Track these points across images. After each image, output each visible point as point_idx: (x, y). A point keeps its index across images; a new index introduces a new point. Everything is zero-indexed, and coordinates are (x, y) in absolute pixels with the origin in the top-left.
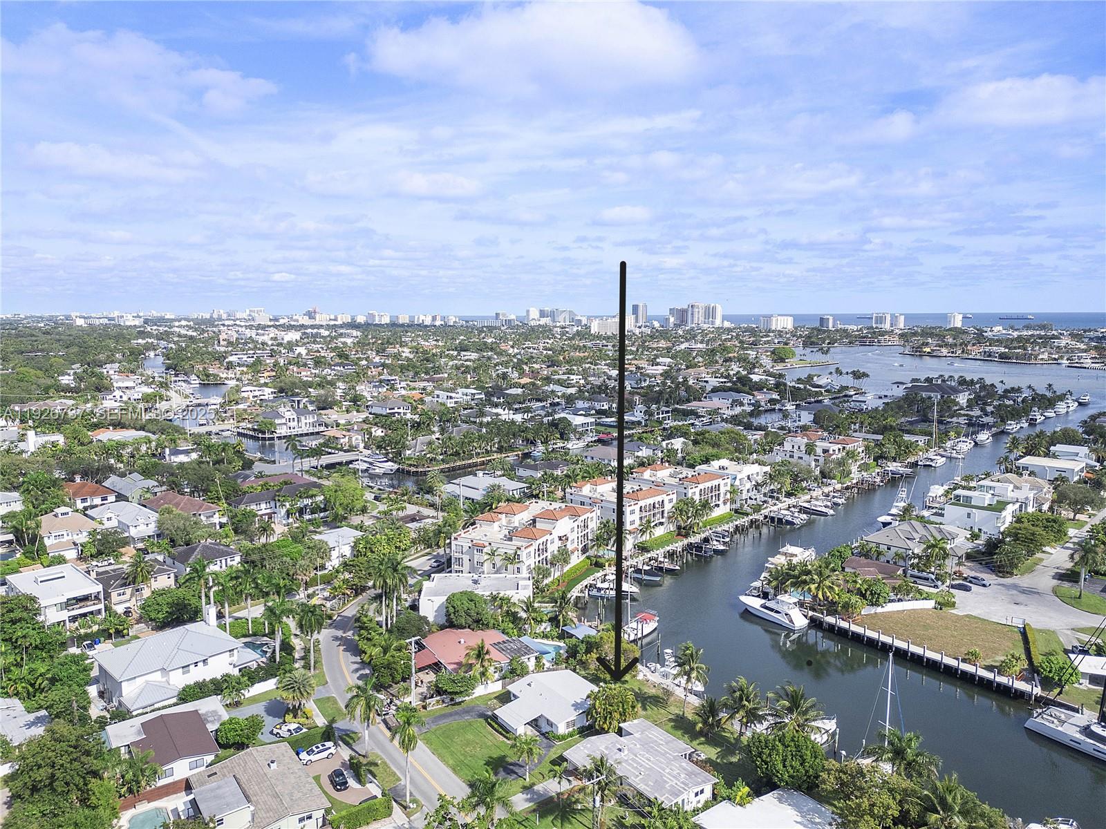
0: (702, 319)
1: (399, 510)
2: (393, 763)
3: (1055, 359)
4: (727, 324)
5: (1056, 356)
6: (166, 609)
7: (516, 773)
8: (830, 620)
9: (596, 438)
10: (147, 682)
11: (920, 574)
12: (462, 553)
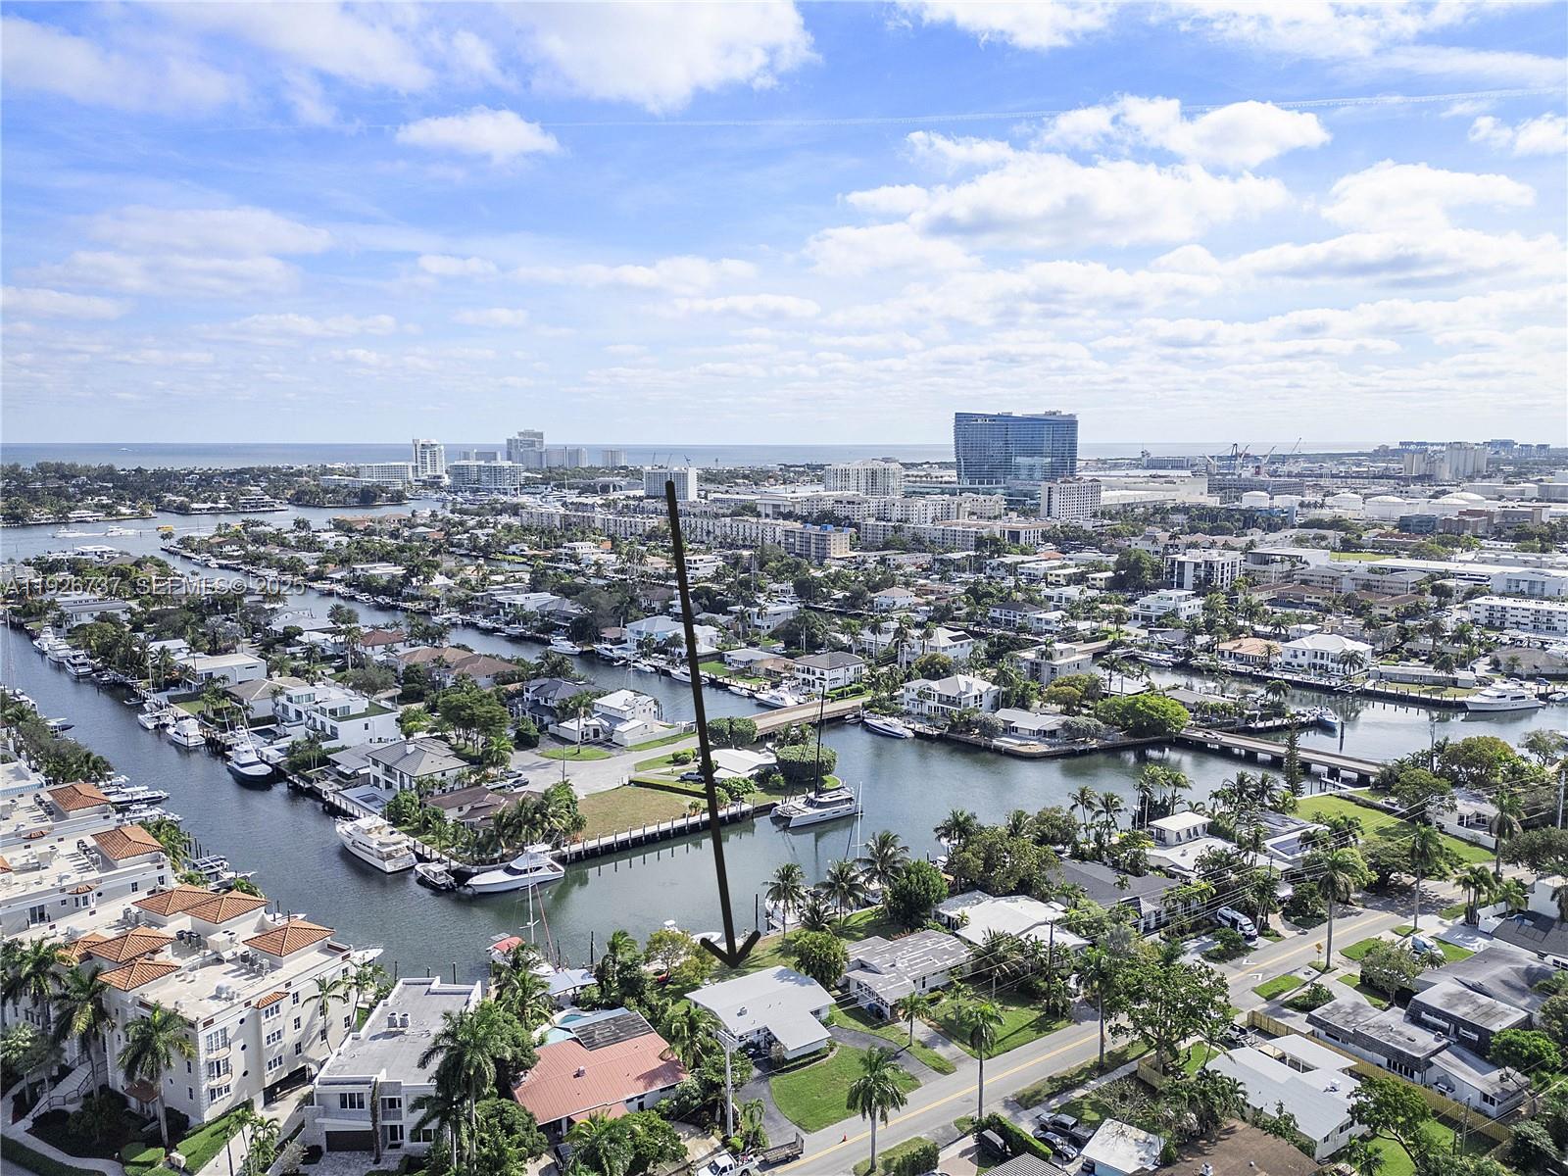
12: (225, 1044)
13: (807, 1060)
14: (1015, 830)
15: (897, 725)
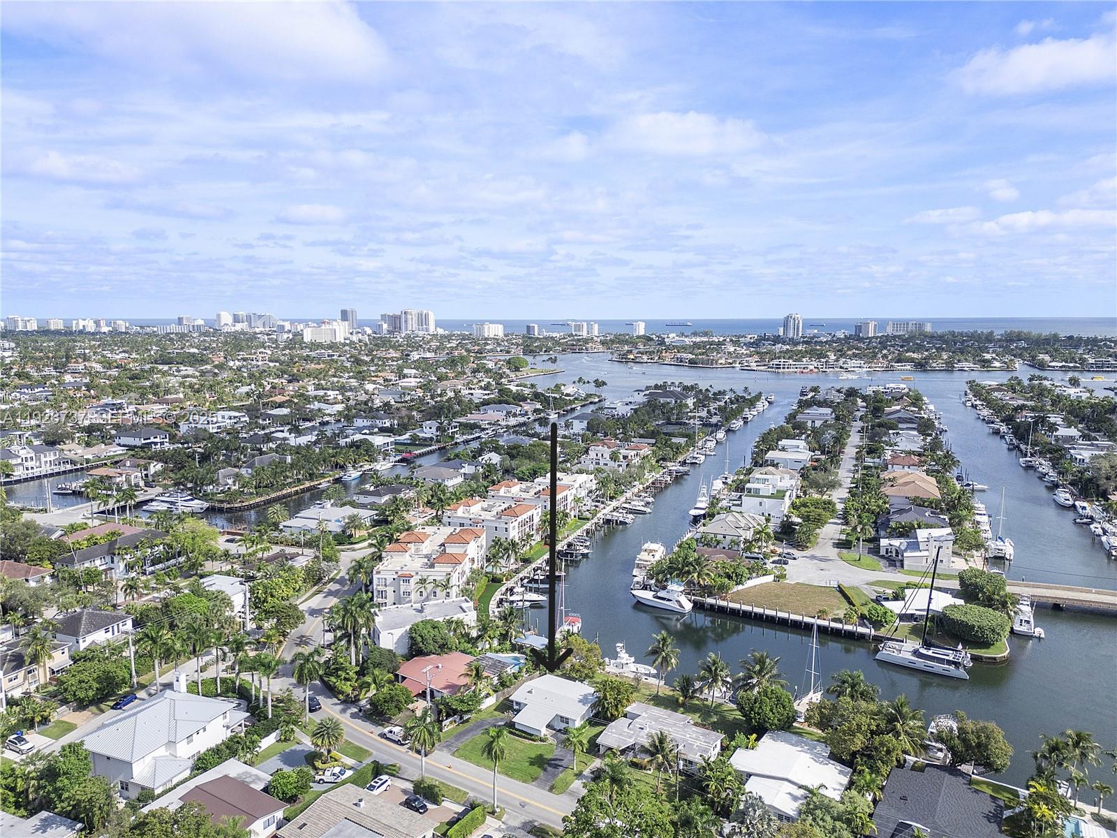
0: (415, 326)
1: (265, 550)
2: (451, 782)
3: (731, 364)
4: (440, 331)
5: (731, 361)
6: (95, 685)
7: (561, 766)
8: (710, 601)
9: (400, 457)
10: (154, 758)
11: (752, 555)
12: (386, 585)
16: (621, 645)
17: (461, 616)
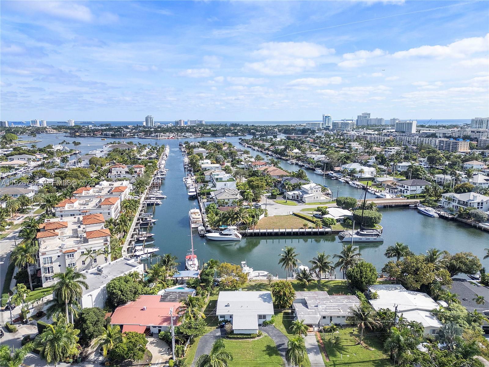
12: (52, 263)
13: (241, 336)
14: (431, 259)
15: (432, 212)
16: (244, 262)
17: (133, 270)
